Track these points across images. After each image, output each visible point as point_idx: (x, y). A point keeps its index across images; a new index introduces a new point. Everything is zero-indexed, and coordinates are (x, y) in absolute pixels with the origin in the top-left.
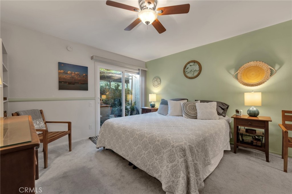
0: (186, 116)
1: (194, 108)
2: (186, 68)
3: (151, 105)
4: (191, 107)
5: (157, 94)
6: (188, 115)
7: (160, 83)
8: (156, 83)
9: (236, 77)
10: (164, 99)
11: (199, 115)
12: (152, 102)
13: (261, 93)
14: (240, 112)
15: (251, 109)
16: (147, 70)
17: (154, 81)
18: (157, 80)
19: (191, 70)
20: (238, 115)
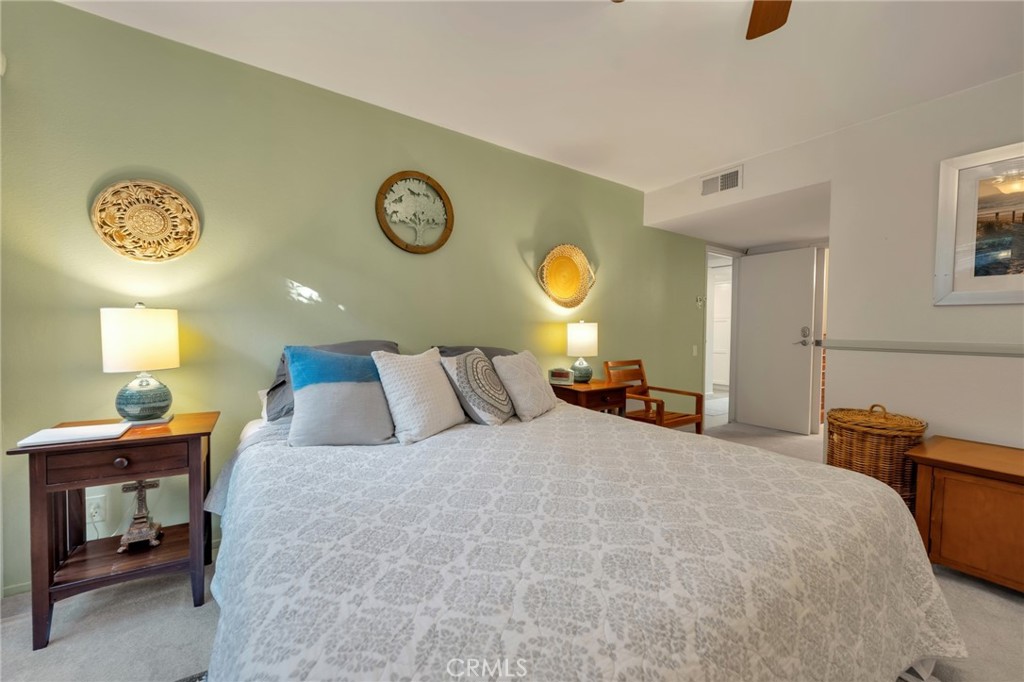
2: (391, 197)
7: (194, 228)
10: (307, 348)
11: (523, 404)
12: (132, 375)
13: (596, 324)
14: (570, 375)
17: (110, 198)
18: (155, 202)
19: (415, 215)
20: (563, 383)
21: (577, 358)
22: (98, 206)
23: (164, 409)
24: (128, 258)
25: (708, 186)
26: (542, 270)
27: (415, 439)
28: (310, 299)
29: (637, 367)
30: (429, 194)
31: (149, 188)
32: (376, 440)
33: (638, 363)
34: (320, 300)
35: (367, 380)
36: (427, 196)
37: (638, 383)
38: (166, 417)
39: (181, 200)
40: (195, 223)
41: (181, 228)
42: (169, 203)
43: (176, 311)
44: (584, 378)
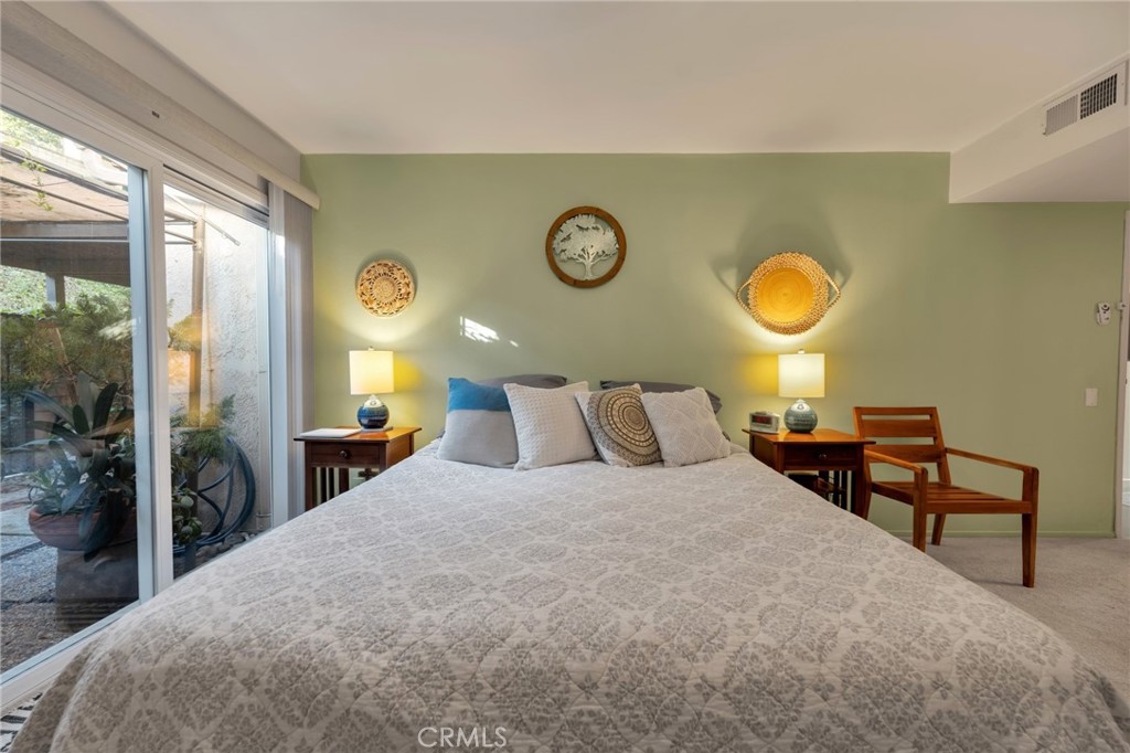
0: (621, 459)
1: (642, 419)
2: (560, 236)
3: (362, 414)
4: (629, 414)
5: (399, 352)
6: (628, 450)
7: (411, 289)
8: (383, 290)
9: (743, 298)
10: (464, 380)
11: (667, 447)
12: (367, 397)
13: (822, 356)
14: (774, 421)
15: (795, 407)
16: (316, 205)
17: (366, 276)
18: (388, 275)
19: (583, 250)
20: (765, 430)
21: (794, 400)
22: (360, 283)
23: (384, 422)
24: (374, 315)
25: (1056, 118)
26: (747, 288)
27: (526, 466)
28: (490, 338)
29: (927, 417)
30: (599, 226)
31: (386, 265)
32: (498, 463)
33: (932, 411)
34: (497, 338)
35: (497, 410)
36: (597, 229)
37: (929, 441)
38: (386, 427)
39: (403, 270)
40: (411, 285)
41: (403, 291)
42: (397, 274)
43: (391, 353)
44: (803, 425)
